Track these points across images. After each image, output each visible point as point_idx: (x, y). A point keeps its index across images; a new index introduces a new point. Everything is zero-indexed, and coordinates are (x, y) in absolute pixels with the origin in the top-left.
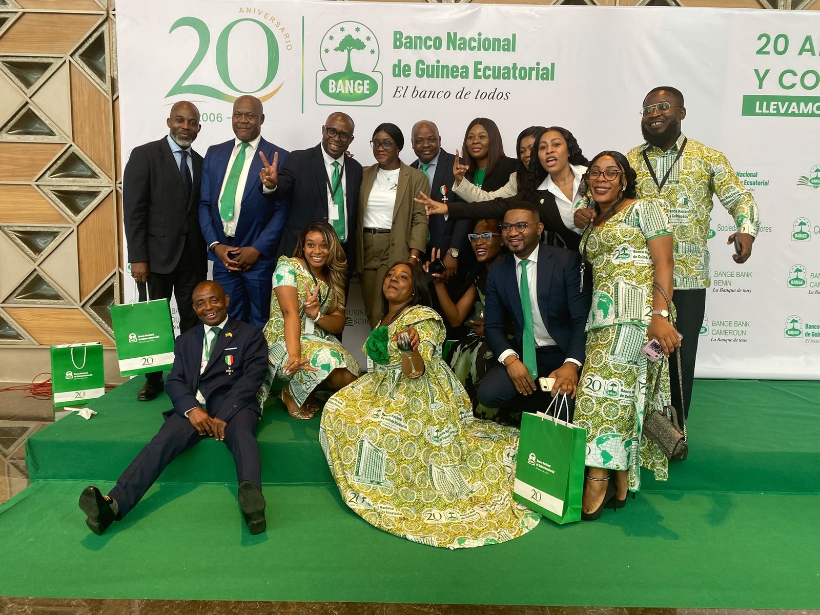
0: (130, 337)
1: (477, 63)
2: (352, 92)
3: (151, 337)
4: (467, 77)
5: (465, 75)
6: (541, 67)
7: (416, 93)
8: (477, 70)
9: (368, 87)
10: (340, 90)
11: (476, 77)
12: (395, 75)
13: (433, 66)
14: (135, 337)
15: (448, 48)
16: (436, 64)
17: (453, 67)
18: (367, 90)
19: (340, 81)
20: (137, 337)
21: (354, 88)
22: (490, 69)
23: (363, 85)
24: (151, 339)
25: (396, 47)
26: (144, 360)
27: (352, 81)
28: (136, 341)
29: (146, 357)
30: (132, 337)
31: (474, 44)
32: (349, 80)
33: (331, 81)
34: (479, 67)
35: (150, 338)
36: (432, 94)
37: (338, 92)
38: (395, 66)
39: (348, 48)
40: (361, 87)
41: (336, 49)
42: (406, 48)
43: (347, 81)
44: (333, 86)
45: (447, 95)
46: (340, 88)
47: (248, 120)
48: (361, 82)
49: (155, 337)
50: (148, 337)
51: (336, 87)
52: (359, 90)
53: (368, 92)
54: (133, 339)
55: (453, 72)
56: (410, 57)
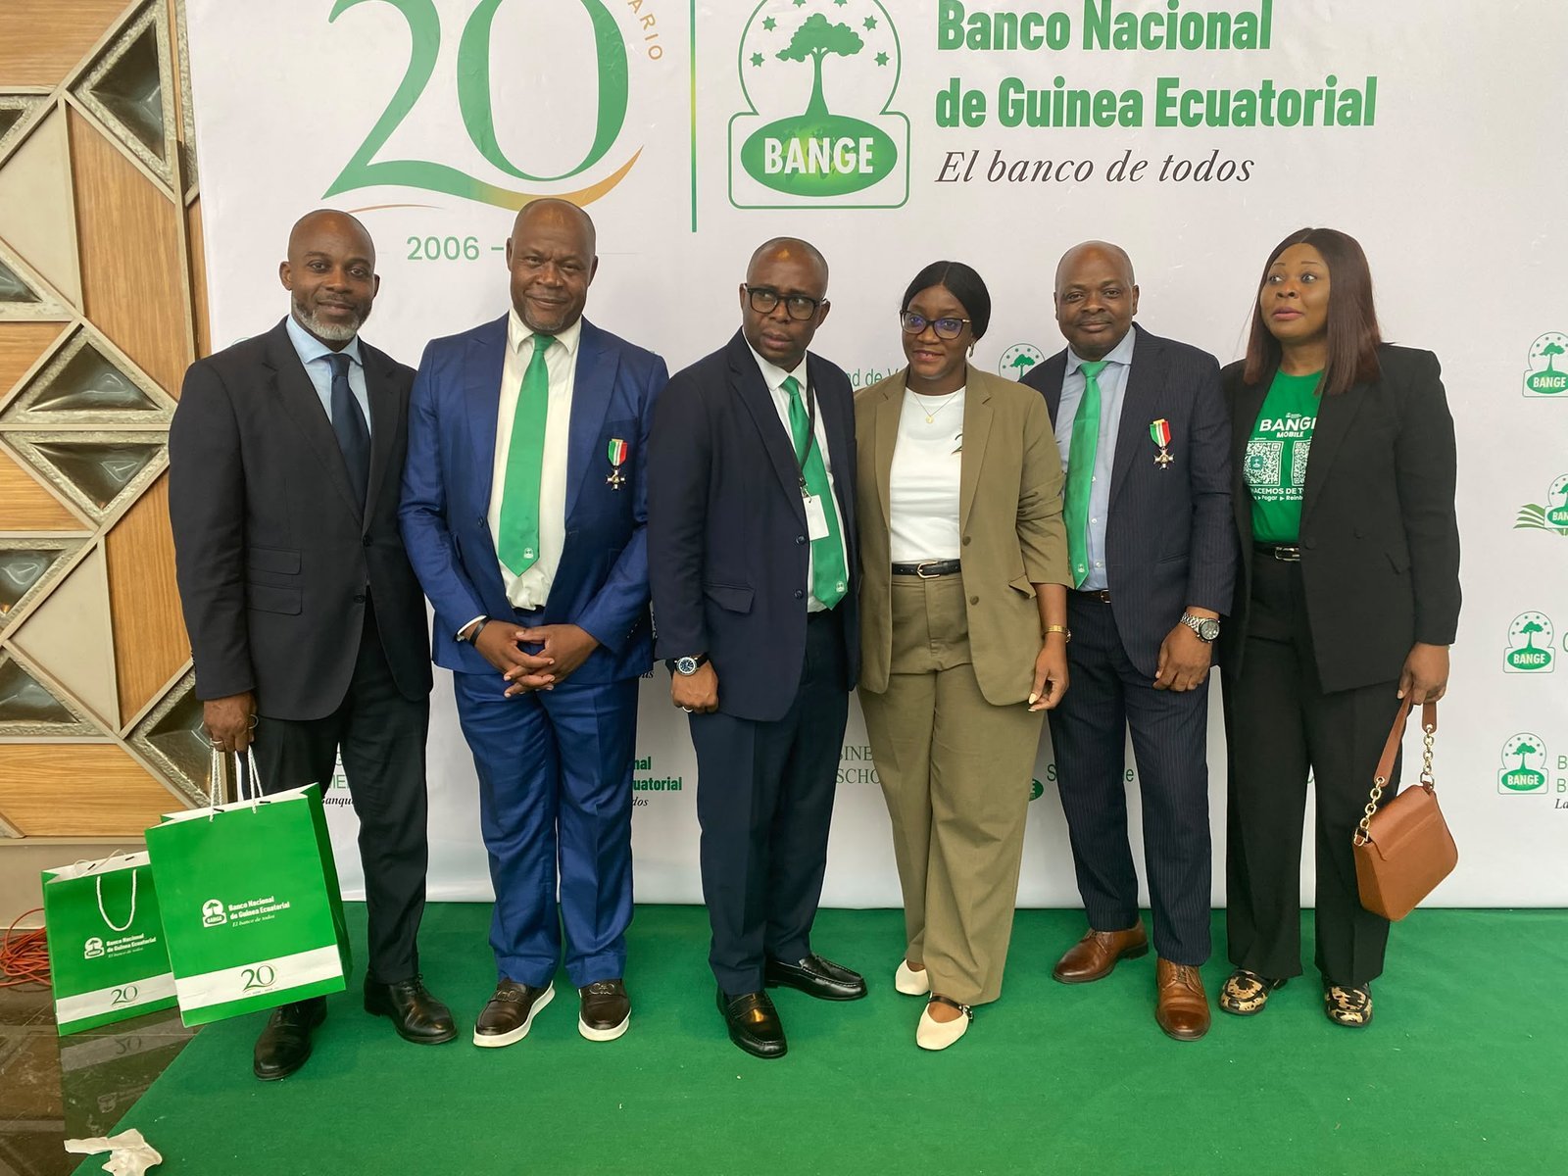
0: (207, 912)
1: (1166, 84)
2: (826, 170)
3: (266, 906)
4: (1137, 121)
5: (1132, 117)
6: (1339, 89)
7: (1000, 169)
8: (1164, 102)
9: (870, 155)
10: (795, 165)
11: (1163, 120)
12: (942, 121)
13: (1045, 95)
14: (219, 909)
15: (1088, 45)
16: (1053, 89)
17: (1101, 95)
18: (869, 163)
19: (795, 142)
20: (226, 910)
21: (831, 158)
22: (1199, 99)
23: (856, 150)
24: (266, 914)
25: (945, 44)
26: (249, 974)
27: (826, 141)
28: (225, 921)
29: (254, 967)
30: (213, 911)
31: (1156, 31)
32: (819, 138)
33: (769, 142)
34: (1171, 92)
35: (263, 910)
36: (1044, 170)
37: (788, 171)
38: (942, 97)
39: (815, 50)
40: (851, 157)
41: (783, 56)
42: (974, 45)
43: (813, 142)
44: (777, 156)
45: (1084, 171)
46: (795, 161)
47: (566, 278)
48: (851, 144)
49: (279, 907)
50: (258, 907)
51: (785, 159)
52: (845, 163)
53: (870, 170)
54: (214, 915)
55: (1099, 108)
56: (982, 70)
